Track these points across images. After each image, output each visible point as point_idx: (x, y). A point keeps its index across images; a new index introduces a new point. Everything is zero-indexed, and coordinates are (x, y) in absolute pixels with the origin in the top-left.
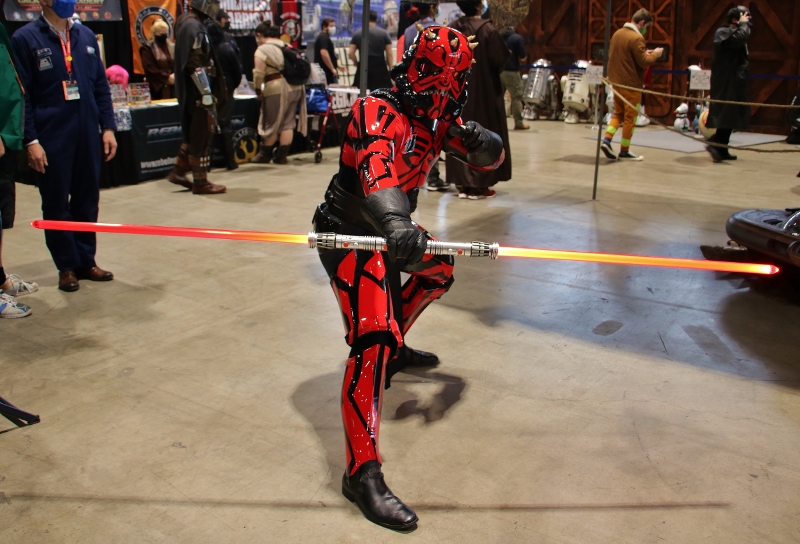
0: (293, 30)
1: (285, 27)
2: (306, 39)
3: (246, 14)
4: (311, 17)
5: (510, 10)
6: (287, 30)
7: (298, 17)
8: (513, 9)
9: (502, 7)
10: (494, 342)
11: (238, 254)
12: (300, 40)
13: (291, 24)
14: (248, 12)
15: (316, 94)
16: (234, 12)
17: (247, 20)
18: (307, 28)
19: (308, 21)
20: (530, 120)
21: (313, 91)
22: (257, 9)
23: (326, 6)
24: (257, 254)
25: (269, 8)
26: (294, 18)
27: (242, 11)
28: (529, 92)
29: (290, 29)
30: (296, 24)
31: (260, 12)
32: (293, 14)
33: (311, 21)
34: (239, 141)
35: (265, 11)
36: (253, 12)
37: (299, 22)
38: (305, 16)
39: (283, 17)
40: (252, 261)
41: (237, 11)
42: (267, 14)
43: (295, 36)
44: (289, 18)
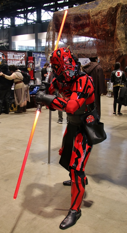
0: (32, 66)
1: (29, 65)
2: (36, 70)
3: (16, 61)
4: (38, 62)
5: (108, 62)
6: (30, 66)
7: (33, 62)
8: (109, 62)
9: (104, 61)
10: (99, 191)
11: (5, 148)
12: (34, 70)
13: (31, 64)
14: (17, 60)
15: (38, 88)
16: (12, 60)
17: (17, 63)
18: (36, 66)
19: (37, 63)
20: (109, 97)
21: (37, 87)
22: (20, 59)
23: (43, 59)
24: (13, 148)
25: (24, 59)
26: (32, 62)
27: (15, 60)
28: (109, 88)
29: (31, 66)
30: (33, 64)
31: (21, 60)
32: (32, 61)
33: (38, 63)
34: (11, 104)
35: (23, 60)
36: (19, 60)
37: (34, 64)
38: (36, 62)
39: (28, 62)
40: (11, 151)
41: (13, 60)
42: (23, 61)
43: (32, 68)
44: (30, 62)
